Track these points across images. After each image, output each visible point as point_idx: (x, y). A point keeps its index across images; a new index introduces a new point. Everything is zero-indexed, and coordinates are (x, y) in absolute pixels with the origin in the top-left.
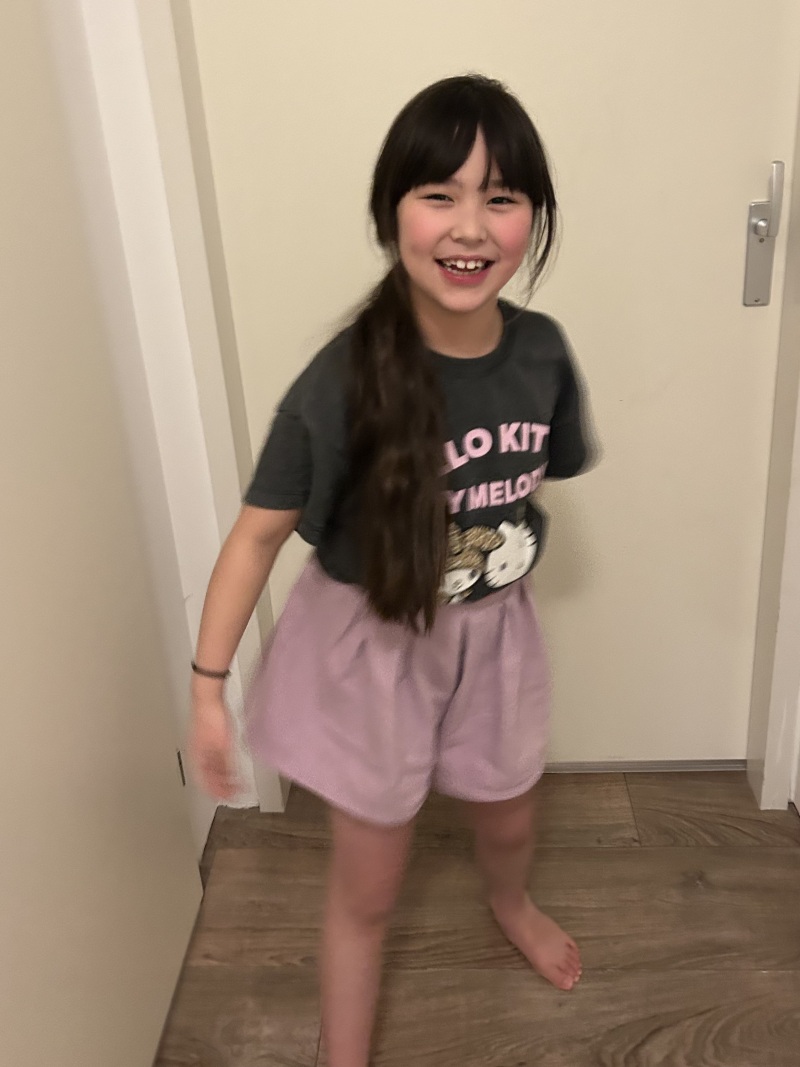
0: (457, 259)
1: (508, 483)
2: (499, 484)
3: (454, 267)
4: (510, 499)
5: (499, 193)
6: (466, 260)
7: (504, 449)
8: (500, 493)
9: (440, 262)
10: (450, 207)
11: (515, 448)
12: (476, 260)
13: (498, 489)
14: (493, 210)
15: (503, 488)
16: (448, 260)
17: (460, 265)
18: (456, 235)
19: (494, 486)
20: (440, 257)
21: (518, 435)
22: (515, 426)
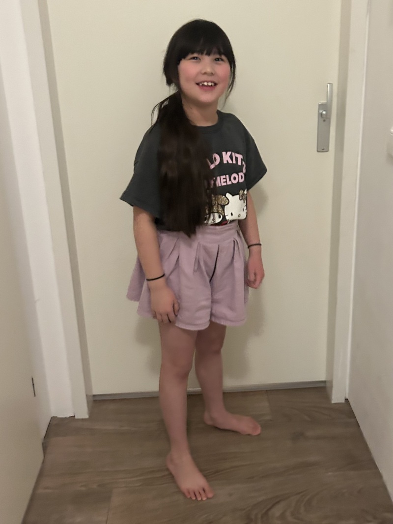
0: (204, 82)
1: (227, 176)
2: (224, 177)
3: (203, 85)
4: (229, 183)
5: (218, 56)
6: (208, 82)
7: (225, 162)
8: (225, 180)
9: (198, 84)
10: (199, 62)
11: (230, 162)
12: (211, 82)
13: (224, 179)
14: (216, 64)
15: (226, 178)
16: (201, 82)
17: (206, 84)
18: (203, 72)
19: (222, 177)
20: (197, 82)
21: (231, 157)
22: (229, 153)
